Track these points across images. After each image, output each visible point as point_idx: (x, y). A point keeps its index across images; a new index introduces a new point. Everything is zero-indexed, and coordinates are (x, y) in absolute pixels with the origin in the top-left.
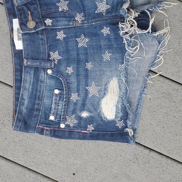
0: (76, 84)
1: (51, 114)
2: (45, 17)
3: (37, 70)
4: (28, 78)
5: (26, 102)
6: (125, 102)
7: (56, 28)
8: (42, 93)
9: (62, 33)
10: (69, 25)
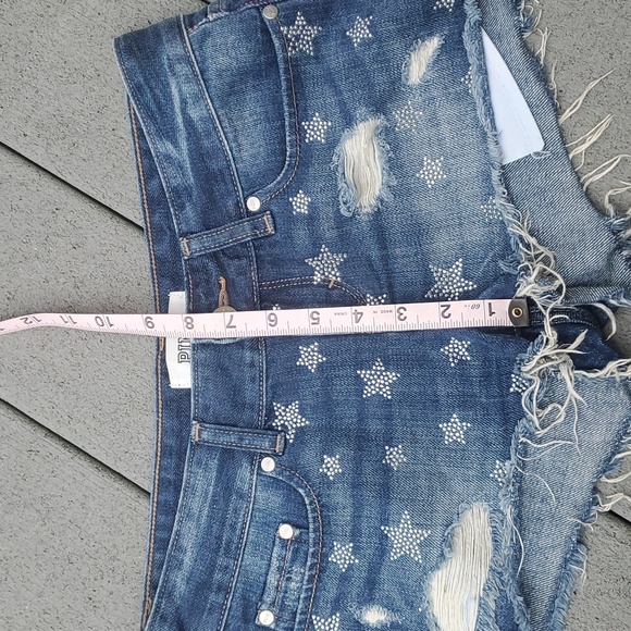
0: (349, 511)
1: (263, 607)
2: (268, 301)
3: (228, 457)
5: (188, 559)
6: (511, 591)
8: (238, 532)
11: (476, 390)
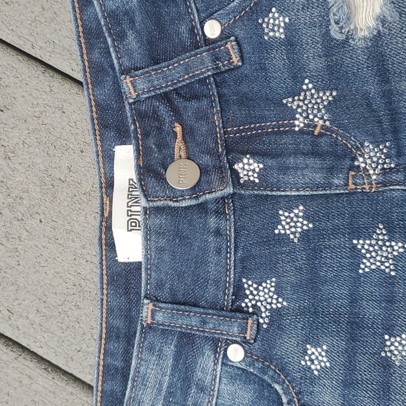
2: (235, 149)
4: (153, 370)
7: (279, 193)
9: (297, 216)
10: (331, 185)
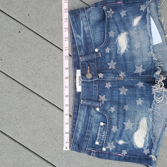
0: (116, 119)
1: (97, 140)
2: (99, 72)
3: (89, 108)
4: (83, 113)
5: (80, 130)
6: (151, 136)
7: (106, 80)
8: (91, 124)
9: (109, 84)
10: (115, 79)
11: (145, 93)
